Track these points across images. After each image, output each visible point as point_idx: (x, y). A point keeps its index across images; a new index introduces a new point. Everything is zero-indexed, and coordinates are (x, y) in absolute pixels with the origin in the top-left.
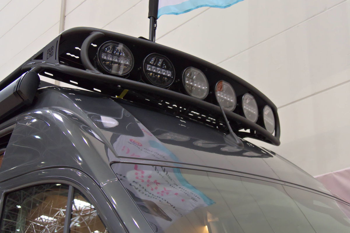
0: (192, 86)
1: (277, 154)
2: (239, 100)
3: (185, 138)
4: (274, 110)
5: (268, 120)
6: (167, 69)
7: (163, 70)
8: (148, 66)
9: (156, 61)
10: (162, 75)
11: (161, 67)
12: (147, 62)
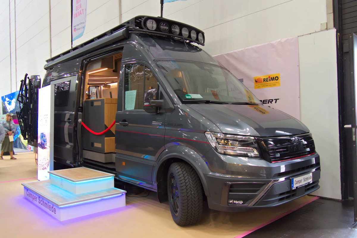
0: (175, 31)
1: (203, 50)
2: (190, 33)
3: (171, 48)
4: (203, 34)
5: (200, 37)
6: (167, 26)
7: (166, 27)
8: (161, 26)
9: (164, 24)
10: (165, 29)
11: (165, 26)
12: (161, 25)
